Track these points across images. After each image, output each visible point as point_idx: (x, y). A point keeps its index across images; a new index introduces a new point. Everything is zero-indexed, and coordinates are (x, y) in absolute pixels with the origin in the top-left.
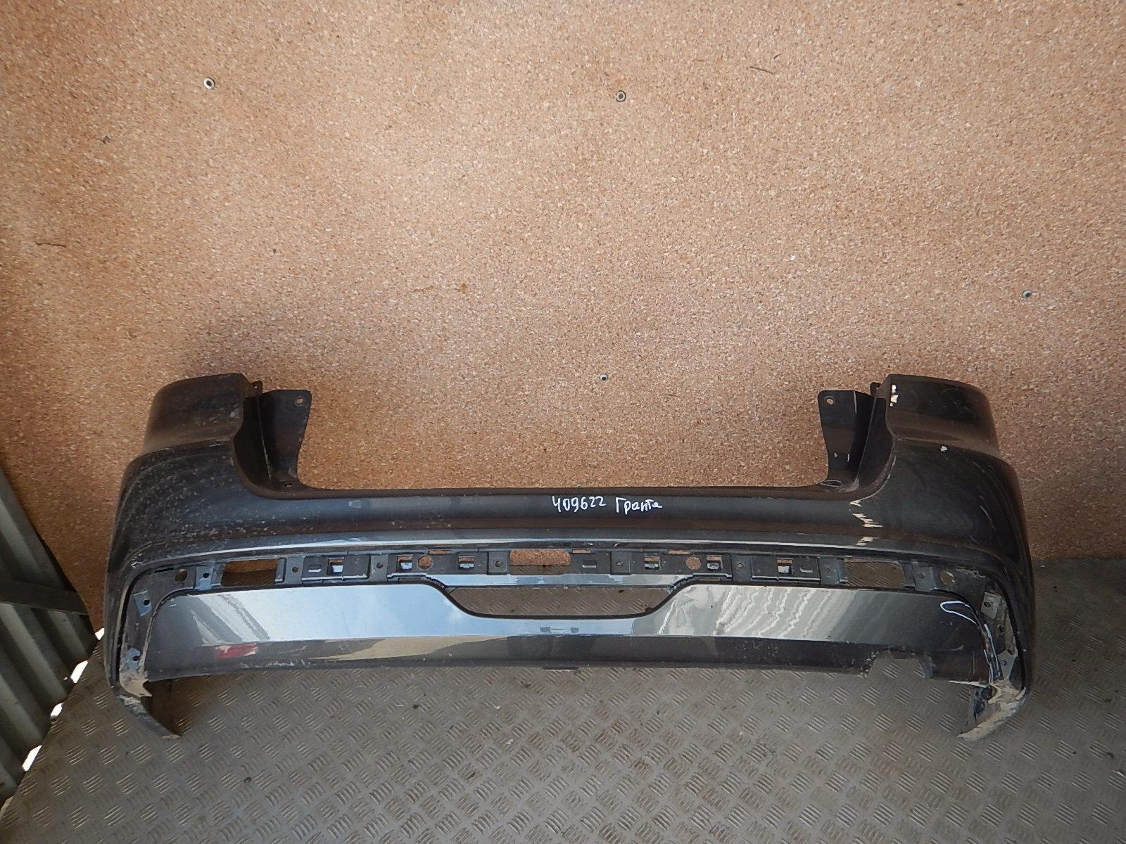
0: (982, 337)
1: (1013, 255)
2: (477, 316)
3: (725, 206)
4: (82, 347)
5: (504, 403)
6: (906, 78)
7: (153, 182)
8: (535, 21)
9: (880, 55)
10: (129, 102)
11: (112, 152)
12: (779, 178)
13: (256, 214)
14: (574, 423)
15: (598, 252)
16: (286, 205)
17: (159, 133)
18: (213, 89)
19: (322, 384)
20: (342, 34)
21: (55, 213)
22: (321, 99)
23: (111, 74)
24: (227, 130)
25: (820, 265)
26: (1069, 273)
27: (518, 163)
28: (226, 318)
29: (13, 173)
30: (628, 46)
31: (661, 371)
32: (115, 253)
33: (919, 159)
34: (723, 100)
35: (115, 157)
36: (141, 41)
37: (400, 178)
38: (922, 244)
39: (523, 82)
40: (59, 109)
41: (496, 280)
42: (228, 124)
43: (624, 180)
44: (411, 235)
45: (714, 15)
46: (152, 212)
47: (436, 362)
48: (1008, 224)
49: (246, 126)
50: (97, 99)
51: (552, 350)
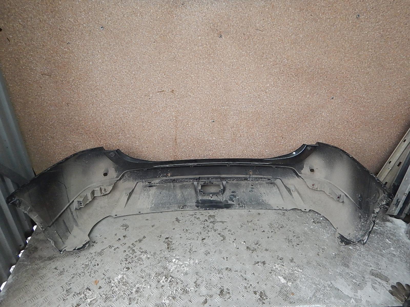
0: (320, 110)
1: (328, 86)
2: (176, 100)
3: (249, 69)
4: (51, 108)
5: (182, 129)
6: (298, 34)
7: (81, 57)
8: (198, 14)
9: (291, 28)
10: (77, 32)
11: (70, 47)
12: (264, 61)
13: (111, 67)
14: (204, 136)
15: (213, 82)
16: (121, 65)
17: (85, 42)
18: (103, 30)
19: (126, 122)
20: (143, 15)
21: (49, 65)
22: (135, 33)
23: (73, 24)
24: (105, 42)
25: (276, 87)
26: (343, 92)
27: (191, 54)
28: (98, 100)
29: (38, 53)
30: (223, 22)
31: (230, 119)
32: (66, 78)
33: (302, 57)
34: (249, 38)
35: (70, 48)
36: (83, 14)
37: (156, 57)
38: (303, 82)
39: (193, 31)
40: (55, 33)
41: (182, 89)
42: (106, 40)
43: (221, 60)
44: (158, 75)
45: (247, 15)
46: (80, 66)
47: (163, 115)
48: (326, 77)
49: (112, 41)
50: (67, 31)
51: (198, 112)
